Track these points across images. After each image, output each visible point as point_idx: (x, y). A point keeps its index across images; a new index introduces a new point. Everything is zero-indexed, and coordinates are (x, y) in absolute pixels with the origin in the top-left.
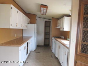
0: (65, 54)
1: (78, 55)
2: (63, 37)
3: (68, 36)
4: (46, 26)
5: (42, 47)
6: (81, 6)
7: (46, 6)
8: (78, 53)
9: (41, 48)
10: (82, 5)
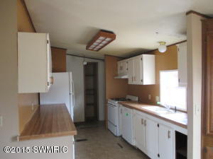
0: (169, 137)
1: (208, 135)
2: (137, 99)
3: (150, 96)
4: (87, 75)
5: (83, 126)
6: (206, 41)
7: (112, 33)
8: (208, 132)
9: (82, 128)
10: (208, 40)
